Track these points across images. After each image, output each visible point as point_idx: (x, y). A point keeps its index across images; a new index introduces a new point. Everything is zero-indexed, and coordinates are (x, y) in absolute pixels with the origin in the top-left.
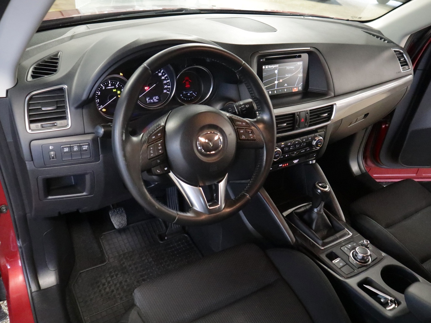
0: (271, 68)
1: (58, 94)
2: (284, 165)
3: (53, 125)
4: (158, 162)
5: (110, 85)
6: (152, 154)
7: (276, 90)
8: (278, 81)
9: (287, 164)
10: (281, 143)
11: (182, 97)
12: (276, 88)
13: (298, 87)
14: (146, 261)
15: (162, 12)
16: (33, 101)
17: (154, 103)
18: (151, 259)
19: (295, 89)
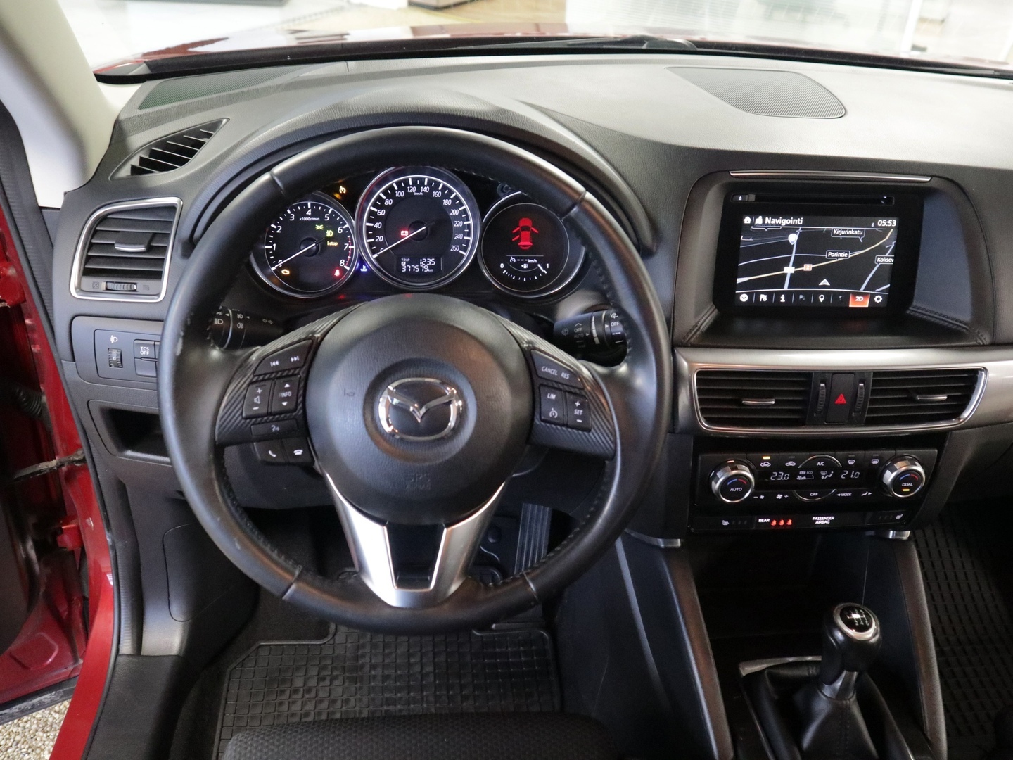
0: (776, 225)
1: (161, 217)
2: (778, 522)
3: (129, 289)
4: (273, 430)
5: (309, 213)
6: (256, 405)
7: (787, 294)
8: (795, 265)
9: (790, 522)
10: (760, 454)
11: (503, 270)
12: (786, 288)
13: (873, 296)
14: (417, 669)
15: (598, 43)
16: (105, 227)
17: (422, 275)
18: (429, 669)
19: (859, 298)
